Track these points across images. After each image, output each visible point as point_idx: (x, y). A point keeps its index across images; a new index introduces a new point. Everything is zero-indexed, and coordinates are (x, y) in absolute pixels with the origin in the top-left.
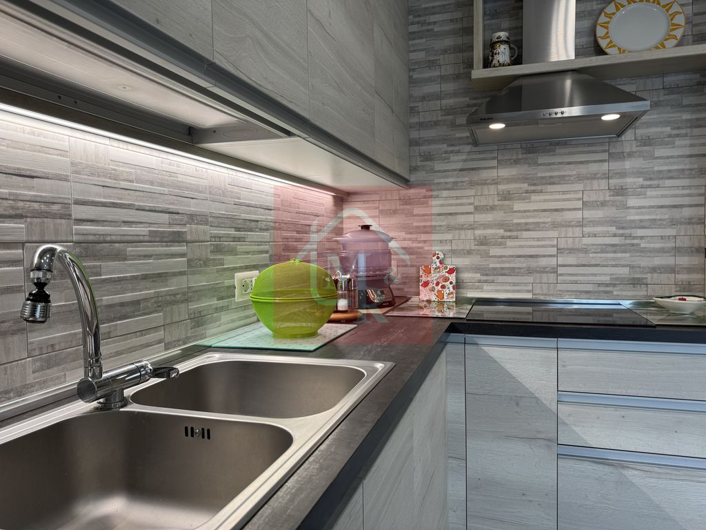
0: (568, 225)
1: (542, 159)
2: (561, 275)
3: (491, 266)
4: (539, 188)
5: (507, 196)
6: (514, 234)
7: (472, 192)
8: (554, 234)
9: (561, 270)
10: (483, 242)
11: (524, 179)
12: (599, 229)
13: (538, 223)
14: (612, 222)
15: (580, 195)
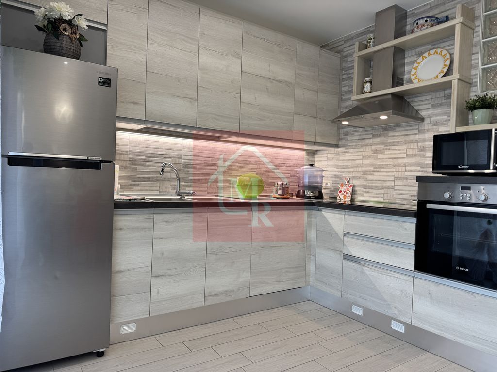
0: (400, 165)
1: (391, 134)
2: (396, 190)
3: (368, 184)
4: (388, 147)
5: (375, 152)
6: (377, 169)
7: (362, 150)
8: (393, 170)
9: (396, 188)
10: (365, 173)
11: (383, 143)
12: (413, 168)
13: (387, 164)
14: (418, 164)
15: (405, 151)
